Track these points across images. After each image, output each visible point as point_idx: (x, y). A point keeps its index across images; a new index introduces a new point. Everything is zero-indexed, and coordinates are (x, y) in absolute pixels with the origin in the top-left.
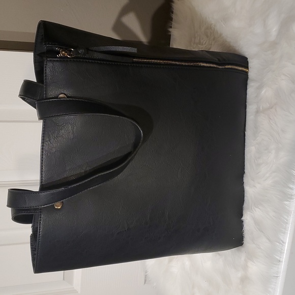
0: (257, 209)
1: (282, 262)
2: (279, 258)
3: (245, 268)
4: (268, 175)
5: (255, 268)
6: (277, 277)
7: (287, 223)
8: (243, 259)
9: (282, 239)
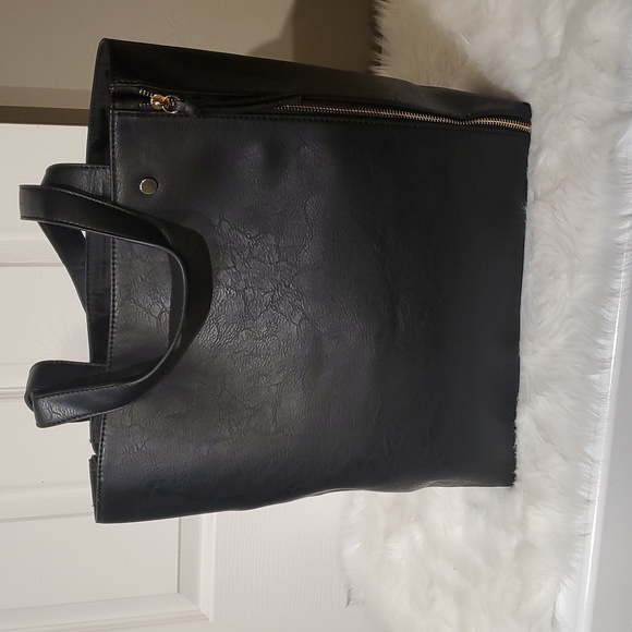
0: (538, 397)
1: (593, 502)
2: (586, 495)
3: (523, 524)
4: (556, 326)
5: (542, 521)
6: (586, 535)
7: (598, 420)
8: (519, 506)
9: (590, 453)
